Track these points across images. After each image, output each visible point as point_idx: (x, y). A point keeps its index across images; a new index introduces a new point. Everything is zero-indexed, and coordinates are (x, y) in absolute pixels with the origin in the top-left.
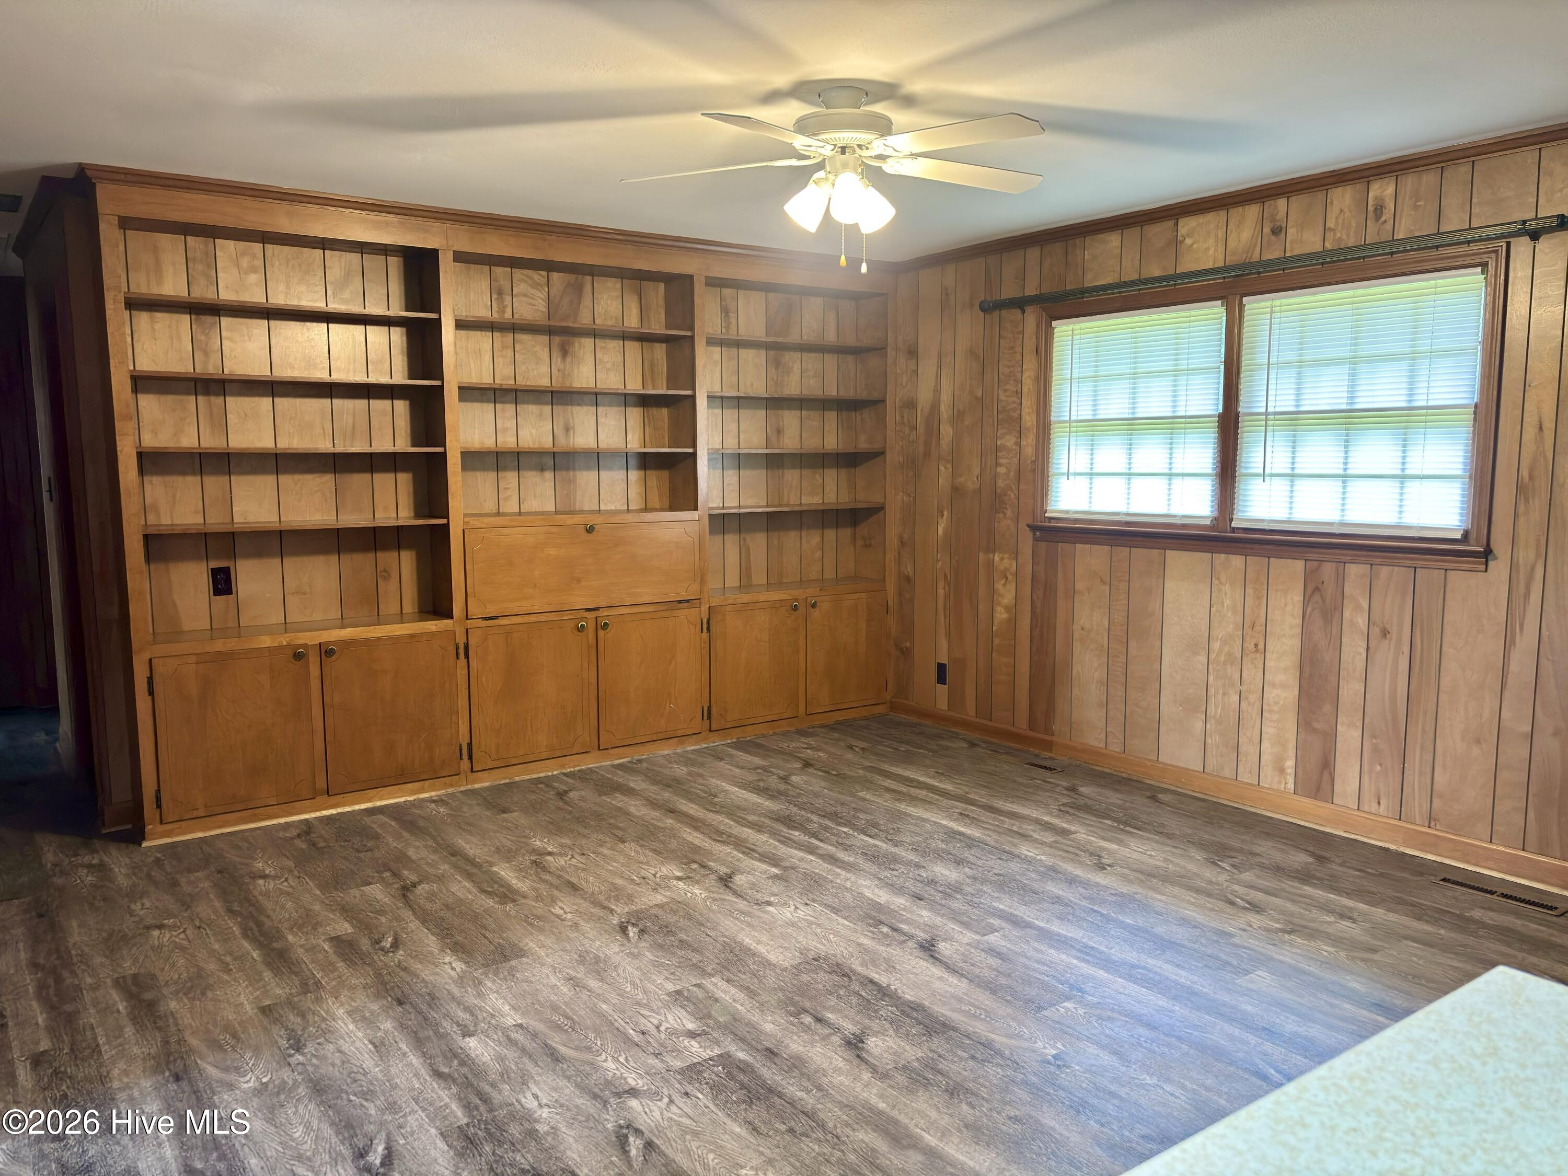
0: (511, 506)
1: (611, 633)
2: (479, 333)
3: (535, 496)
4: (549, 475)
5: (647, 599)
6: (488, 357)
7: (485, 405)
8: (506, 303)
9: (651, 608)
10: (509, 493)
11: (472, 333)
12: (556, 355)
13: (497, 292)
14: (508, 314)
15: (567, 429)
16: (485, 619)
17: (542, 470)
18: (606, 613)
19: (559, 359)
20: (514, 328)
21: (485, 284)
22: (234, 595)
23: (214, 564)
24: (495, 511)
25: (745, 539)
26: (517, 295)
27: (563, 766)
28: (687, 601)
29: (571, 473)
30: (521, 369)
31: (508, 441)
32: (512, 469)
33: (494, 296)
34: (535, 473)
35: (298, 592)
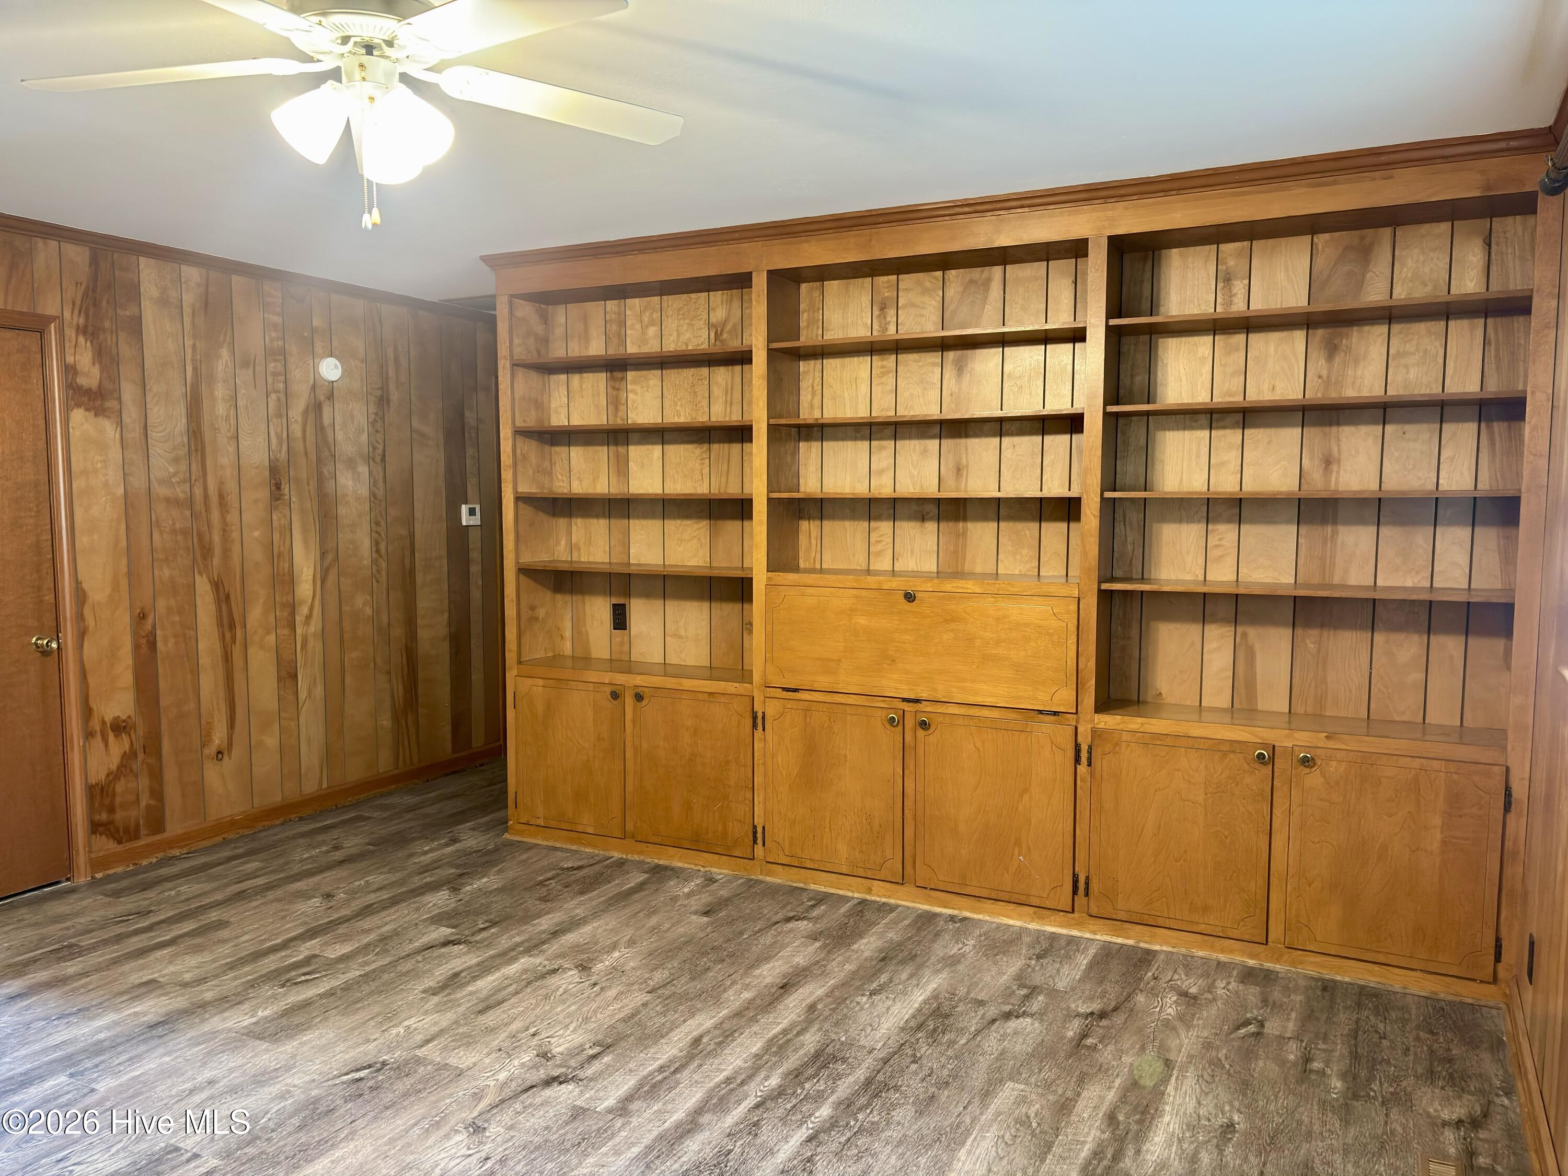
0: (884, 564)
1: (933, 738)
2: (856, 359)
3: (912, 551)
4: (931, 526)
5: (989, 701)
6: (864, 388)
7: (859, 443)
8: (889, 319)
9: (995, 714)
10: (879, 547)
11: (847, 360)
12: (949, 373)
13: (881, 306)
14: (892, 330)
15: (959, 470)
16: (784, 689)
17: (923, 520)
18: (928, 708)
19: (953, 381)
20: (900, 347)
21: (866, 300)
22: (627, 631)
23: (615, 601)
24: (864, 567)
25: (1244, 635)
26: (905, 307)
27: (869, 891)
28: (1055, 713)
29: (961, 524)
30: (903, 396)
31: (883, 488)
32: (888, 519)
33: (876, 313)
34: (912, 524)
35: (677, 636)
